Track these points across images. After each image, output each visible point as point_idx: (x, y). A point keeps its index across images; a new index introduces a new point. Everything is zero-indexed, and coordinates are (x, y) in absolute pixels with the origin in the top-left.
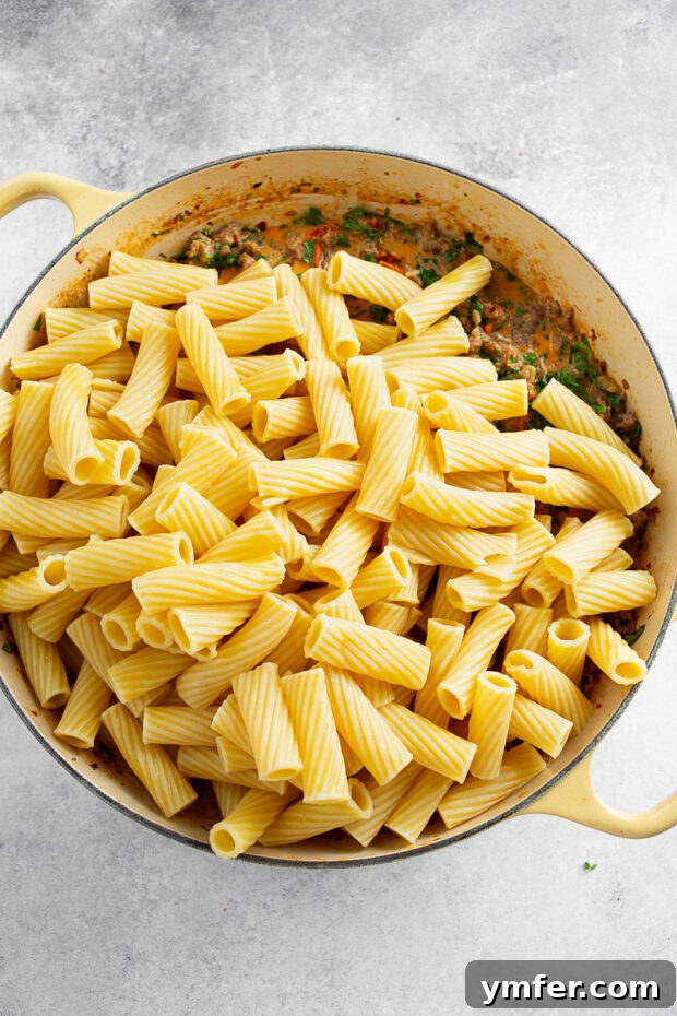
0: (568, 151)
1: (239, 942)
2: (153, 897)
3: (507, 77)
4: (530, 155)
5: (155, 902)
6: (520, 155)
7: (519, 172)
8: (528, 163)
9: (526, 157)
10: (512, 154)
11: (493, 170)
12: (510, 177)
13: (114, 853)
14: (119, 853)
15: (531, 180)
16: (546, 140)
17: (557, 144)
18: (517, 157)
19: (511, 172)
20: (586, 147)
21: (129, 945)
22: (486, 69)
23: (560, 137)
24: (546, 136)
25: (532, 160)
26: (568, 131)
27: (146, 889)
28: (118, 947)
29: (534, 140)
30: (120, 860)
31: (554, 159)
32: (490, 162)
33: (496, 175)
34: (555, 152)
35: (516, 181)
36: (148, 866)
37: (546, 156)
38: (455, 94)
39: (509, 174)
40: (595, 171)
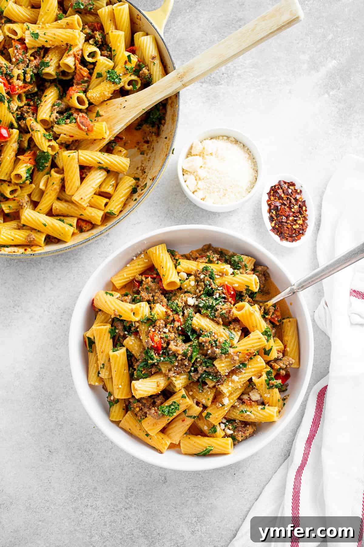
0: (245, 71)
1: (101, 442)
2: (61, 423)
3: (216, 39)
4: (227, 74)
5: (61, 425)
6: (223, 74)
7: (223, 82)
8: (227, 78)
9: (226, 75)
10: (219, 74)
11: (210, 82)
12: (218, 85)
13: (42, 403)
14: (44, 403)
15: (228, 85)
16: (235, 67)
17: (240, 68)
18: (221, 75)
19: (219, 82)
20: (254, 69)
21: (50, 446)
22: (206, 35)
23: (241, 65)
24: (235, 65)
25: (229, 77)
26: (245, 62)
27: (57, 419)
28: (45, 447)
29: (229, 67)
30: (45, 406)
31: (239, 76)
32: (209, 78)
33: (212, 84)
34: (239, 72)
35: (220, 86)
36: (58, 409)
37: (235, 74)
38: (191, 47)
39: (218, 83)
40: (258, 80)
